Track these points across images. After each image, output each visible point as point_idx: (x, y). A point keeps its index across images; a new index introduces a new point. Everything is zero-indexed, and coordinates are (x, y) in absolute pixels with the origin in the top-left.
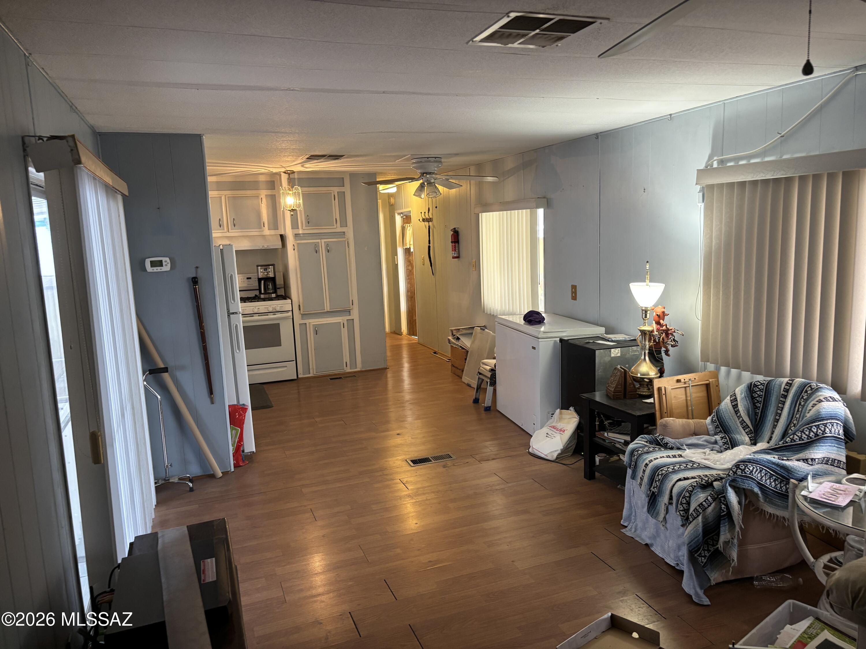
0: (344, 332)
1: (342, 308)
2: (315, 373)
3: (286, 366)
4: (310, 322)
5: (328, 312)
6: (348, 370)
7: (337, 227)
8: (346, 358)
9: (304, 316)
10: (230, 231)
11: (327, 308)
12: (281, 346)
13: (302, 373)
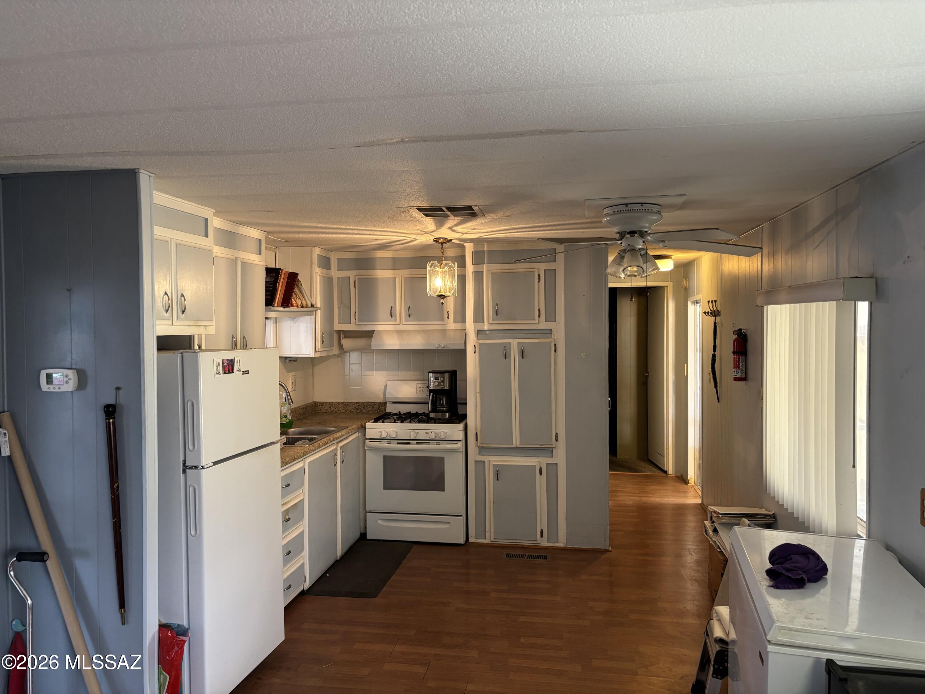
0: (541, 482)
1: (539, 445)
2: (492, 539)
3: (449, 523)
4: (491, 459)
5: (517, 448)
6: (545, 543)
7: (539, 322)
8: (542, 523)
9: (482, 450)
10: (404, 323)
11: (516, 442)
12: (444, 491)
13: (474, 535)
